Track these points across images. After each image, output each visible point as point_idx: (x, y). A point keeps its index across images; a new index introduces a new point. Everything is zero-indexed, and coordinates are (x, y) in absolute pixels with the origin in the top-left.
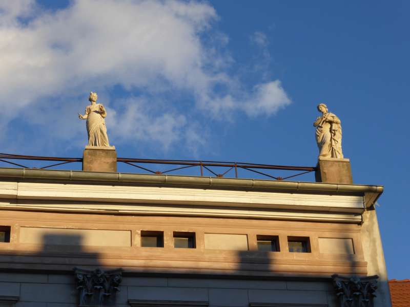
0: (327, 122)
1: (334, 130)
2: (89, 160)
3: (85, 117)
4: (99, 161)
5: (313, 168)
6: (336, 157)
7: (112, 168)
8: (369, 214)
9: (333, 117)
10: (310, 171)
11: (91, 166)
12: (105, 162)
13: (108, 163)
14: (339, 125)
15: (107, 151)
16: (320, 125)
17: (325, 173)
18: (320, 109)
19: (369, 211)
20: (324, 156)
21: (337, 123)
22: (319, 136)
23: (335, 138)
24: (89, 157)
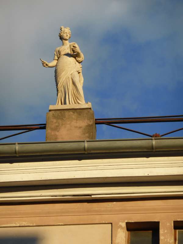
2: (53, 126)
3: (54, 63)
4: (68, 126)
7: (87, 135)
11: (57, 133)
12: (76, 127)
13: (80, 127)
15: (79, 111)
24: (55, 121)
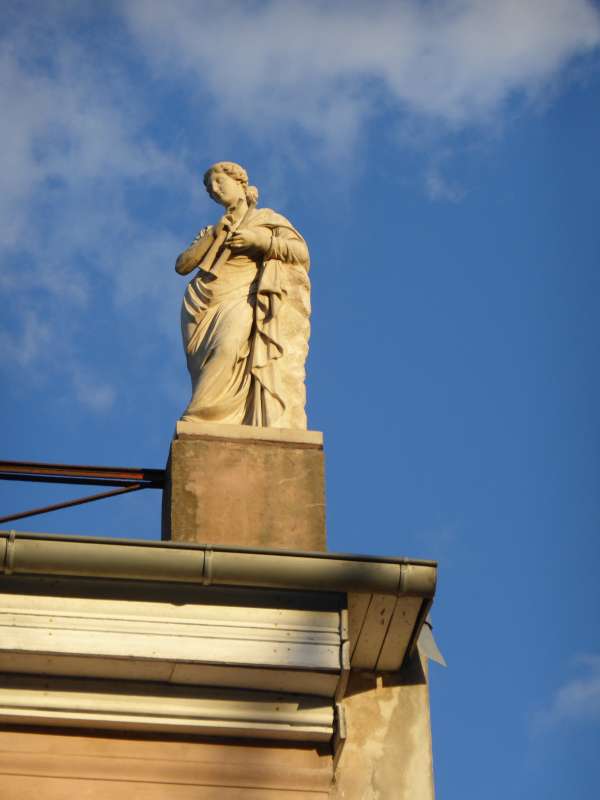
0: (236, 252)
1: (268, 293)
5: (146, 473)
6: (265, 423)
8: (395, 702)
9: (273, 228)
10: (129, 487)
14: (302, 271)
16: (206, 266)
17: (191, 497)
18: (216, 187)
19: (396, 690)
20: (207, 414)
21: (287, 258)
22: (192, 320)
23: (271, 330)
